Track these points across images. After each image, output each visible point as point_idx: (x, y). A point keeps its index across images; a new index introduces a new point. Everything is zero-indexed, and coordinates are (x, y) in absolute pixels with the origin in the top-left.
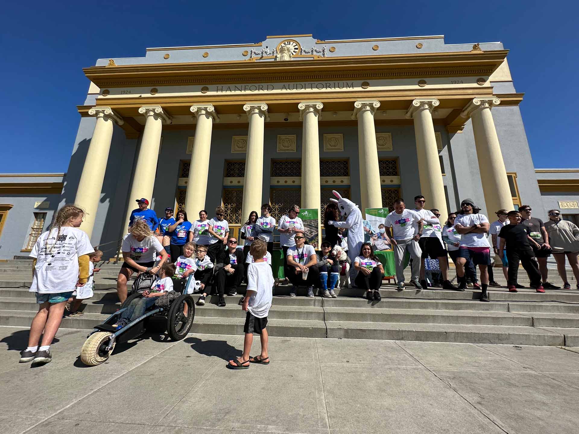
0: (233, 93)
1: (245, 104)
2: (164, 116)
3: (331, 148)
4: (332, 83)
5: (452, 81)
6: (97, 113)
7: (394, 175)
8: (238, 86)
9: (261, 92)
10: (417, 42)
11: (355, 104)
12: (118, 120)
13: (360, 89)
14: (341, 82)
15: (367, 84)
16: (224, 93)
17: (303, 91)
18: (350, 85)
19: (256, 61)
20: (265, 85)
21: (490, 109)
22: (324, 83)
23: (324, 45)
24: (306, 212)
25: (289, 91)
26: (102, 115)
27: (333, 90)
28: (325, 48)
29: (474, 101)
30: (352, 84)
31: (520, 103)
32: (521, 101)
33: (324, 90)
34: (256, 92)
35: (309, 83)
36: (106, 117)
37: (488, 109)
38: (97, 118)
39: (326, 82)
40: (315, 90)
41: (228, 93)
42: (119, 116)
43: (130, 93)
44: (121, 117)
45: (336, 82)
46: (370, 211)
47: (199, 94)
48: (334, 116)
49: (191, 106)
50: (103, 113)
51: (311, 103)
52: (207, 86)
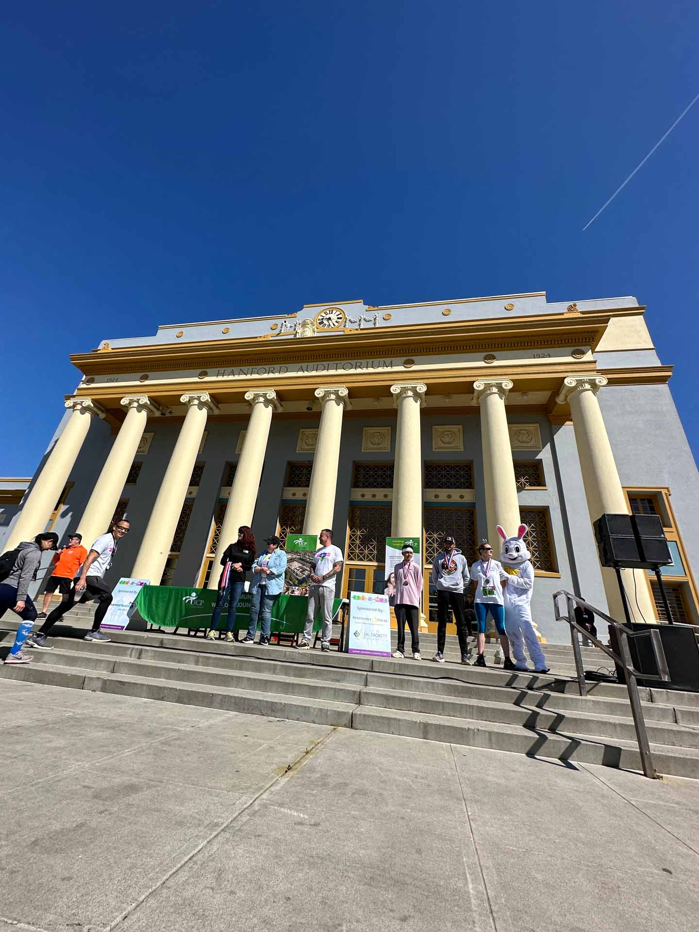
0: (237, 377)
1: (246, 392)
2: (152, 407)
3: (373, 446)
4: (364, 361)
5: (534, 355)
6: (74, 406)
7: (468, 487)
8: (245, 369)
9: (271, 375)
10: (505, 303)
11: (392, 389)
12: (99, 413)
13: (402, 368)
14: (376, 361)
15: (412, 362)
16: (226, 378)
17: (325, 373)
18: (387, 365)
19: (271, 339)
20: (277, 367)
21: (594, 393)
22: (353, 362)
23: (376, 313)
24: (301, 539)
25: (306, 374)
26: (79, 407)
27: (365, 371)
28: (377, 315)
29: (566, 381)
30: (391, 362)
31: (669, 379)
32: (669, 376)
33: (352, 371)
34: (265, 376)
35: (333, 362)
36: (84, 410)
37: (590, 394)
38: (73, 411)
39: (356, 361)
40: (341, 372)
41: (231, 378)
42: (99, 406)
43: (117, 381)
44: (103, 409)
45: (370, 361)
46: (393, 541)
47: (196, 379)
48: (376, 403)
49: (181, 395)
50: (81, 405)
51: (332, 388)
52: (206, 370)
